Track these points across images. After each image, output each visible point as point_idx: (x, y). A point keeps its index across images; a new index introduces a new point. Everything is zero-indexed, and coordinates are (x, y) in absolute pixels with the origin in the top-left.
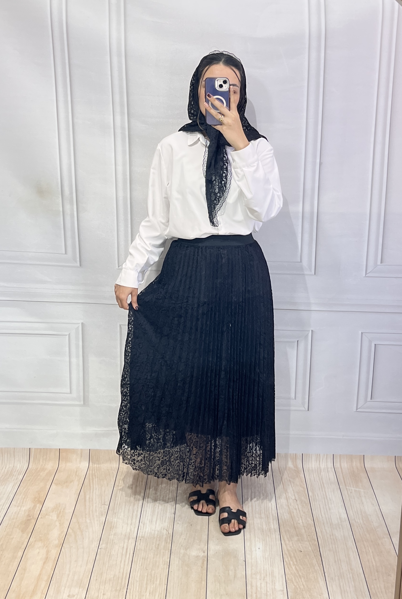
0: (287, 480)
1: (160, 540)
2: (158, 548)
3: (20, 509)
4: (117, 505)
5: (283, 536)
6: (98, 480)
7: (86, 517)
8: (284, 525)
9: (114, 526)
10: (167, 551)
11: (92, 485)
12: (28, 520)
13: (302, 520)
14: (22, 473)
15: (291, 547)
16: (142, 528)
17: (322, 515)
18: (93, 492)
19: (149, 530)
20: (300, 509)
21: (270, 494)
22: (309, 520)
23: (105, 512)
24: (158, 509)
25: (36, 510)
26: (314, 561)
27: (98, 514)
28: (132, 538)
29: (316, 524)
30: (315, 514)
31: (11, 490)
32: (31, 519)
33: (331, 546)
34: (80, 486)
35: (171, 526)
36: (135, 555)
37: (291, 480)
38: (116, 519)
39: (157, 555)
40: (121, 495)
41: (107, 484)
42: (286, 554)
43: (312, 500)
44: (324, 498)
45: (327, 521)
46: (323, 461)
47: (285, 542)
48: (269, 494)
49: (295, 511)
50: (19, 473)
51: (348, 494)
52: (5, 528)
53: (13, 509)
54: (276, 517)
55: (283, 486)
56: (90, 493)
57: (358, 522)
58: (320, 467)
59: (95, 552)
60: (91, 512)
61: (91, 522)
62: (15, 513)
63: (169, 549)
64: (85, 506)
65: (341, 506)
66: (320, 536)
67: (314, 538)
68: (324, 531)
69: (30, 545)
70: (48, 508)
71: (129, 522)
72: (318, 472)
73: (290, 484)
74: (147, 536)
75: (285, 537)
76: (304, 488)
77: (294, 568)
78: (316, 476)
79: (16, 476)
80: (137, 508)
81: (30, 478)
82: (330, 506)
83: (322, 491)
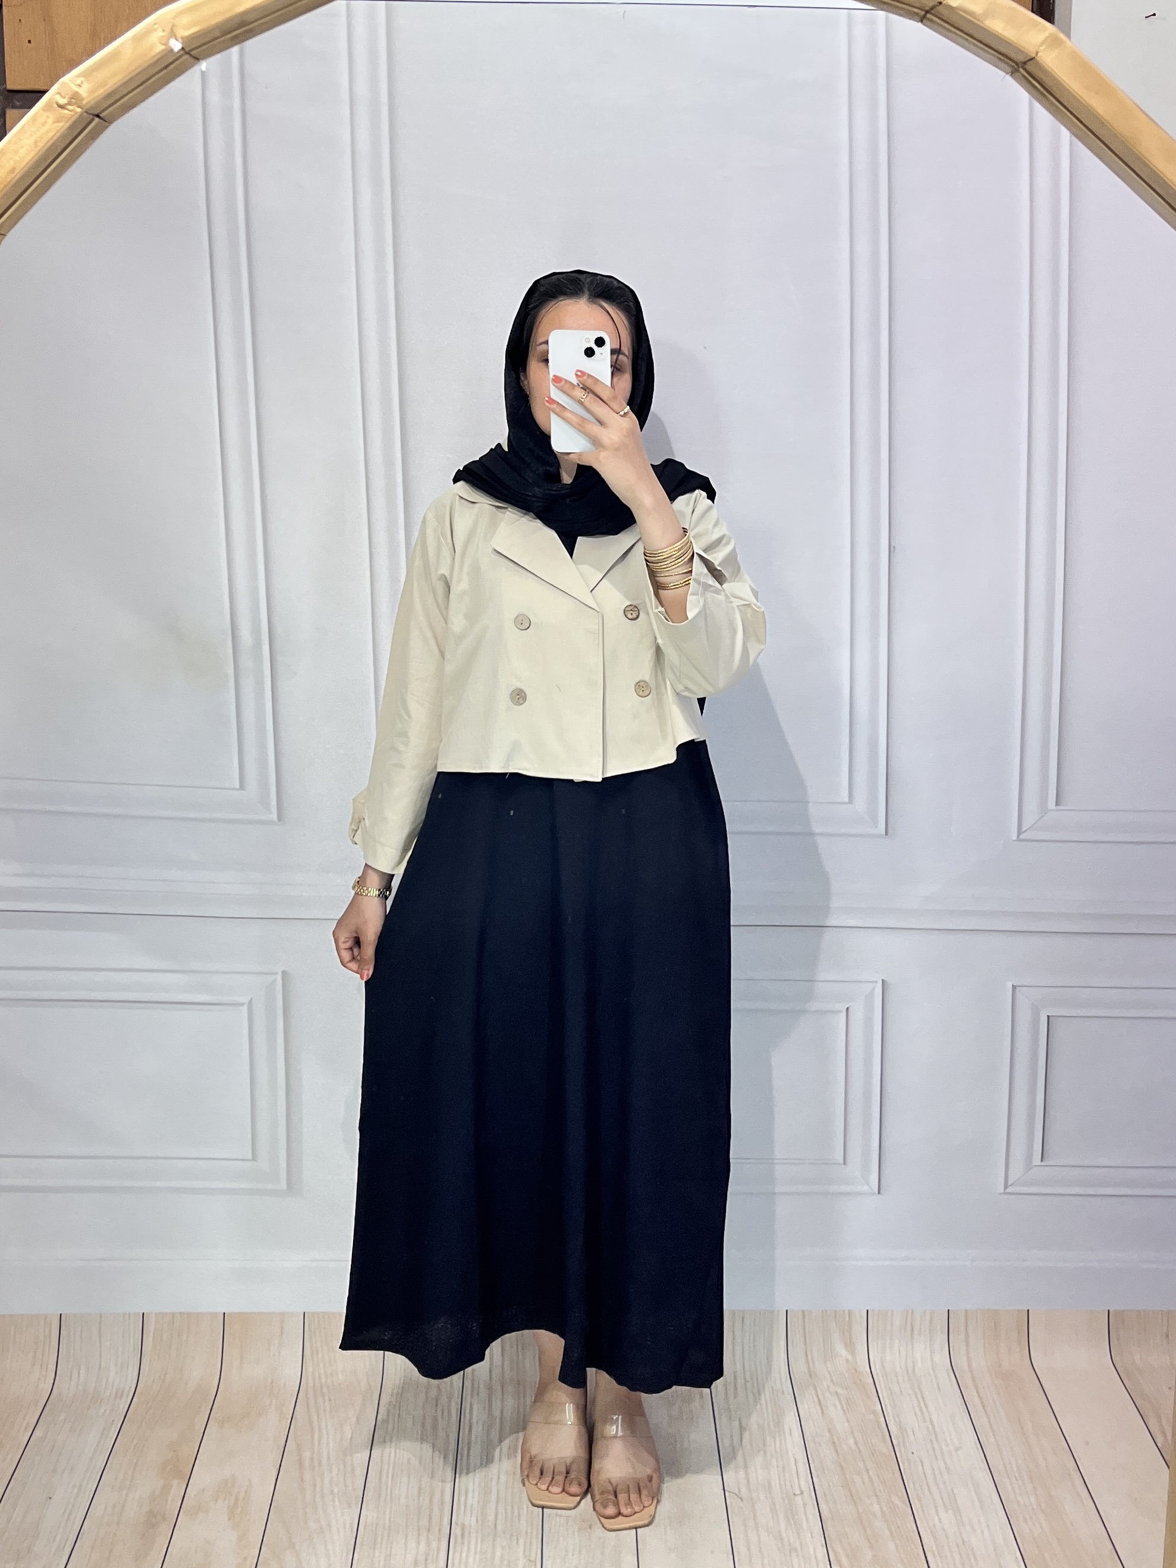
0: (831, 1394)
3: (126, 1497)
4: (387, 1476)
6: (331, 1407)
7: (306, 1514)
9: (382, 1534)
11: (315, 1424)
12: (152, 1525)
13: (879, 1504)
14: (126, 1391)
16: (459, 1539)
17: (929, 1488)
18: (319, 1442)
20: (871, 1473)
21: (791, 1433)
22: (900, 1504)
23: (356, 1499)
24: (498, 1482)
25: (170, 1499)
27: (337, 1503)
31: (99, 1443)
32: (158, 1522)
34: (286, 1426)
35: (535, 1530)
37: (840, 1391)
41: (358, 1417)
43: (900, 1448)
44: (932, 1441)
48: (787, 1433)
49: (857, 1478)
50: (116, 1394)
53: (107, 1498)
54: (812, 1497)
55: (822, 1410)
56: (313, 1443)
60: (318, 1498)
61: (322, 1527)
62: (114, 1506)
64: (303, 1481)
65: (979, 1461)
68: (940, 1530)
70: (203, 1491)
71: (424, 1522)
72: (908, 1371)
73: (838, 1404)
76: (875, 1413)
78: (904, 1380)
81: (147, 1408)
82: (949, 1460)
83: (925, 1421)
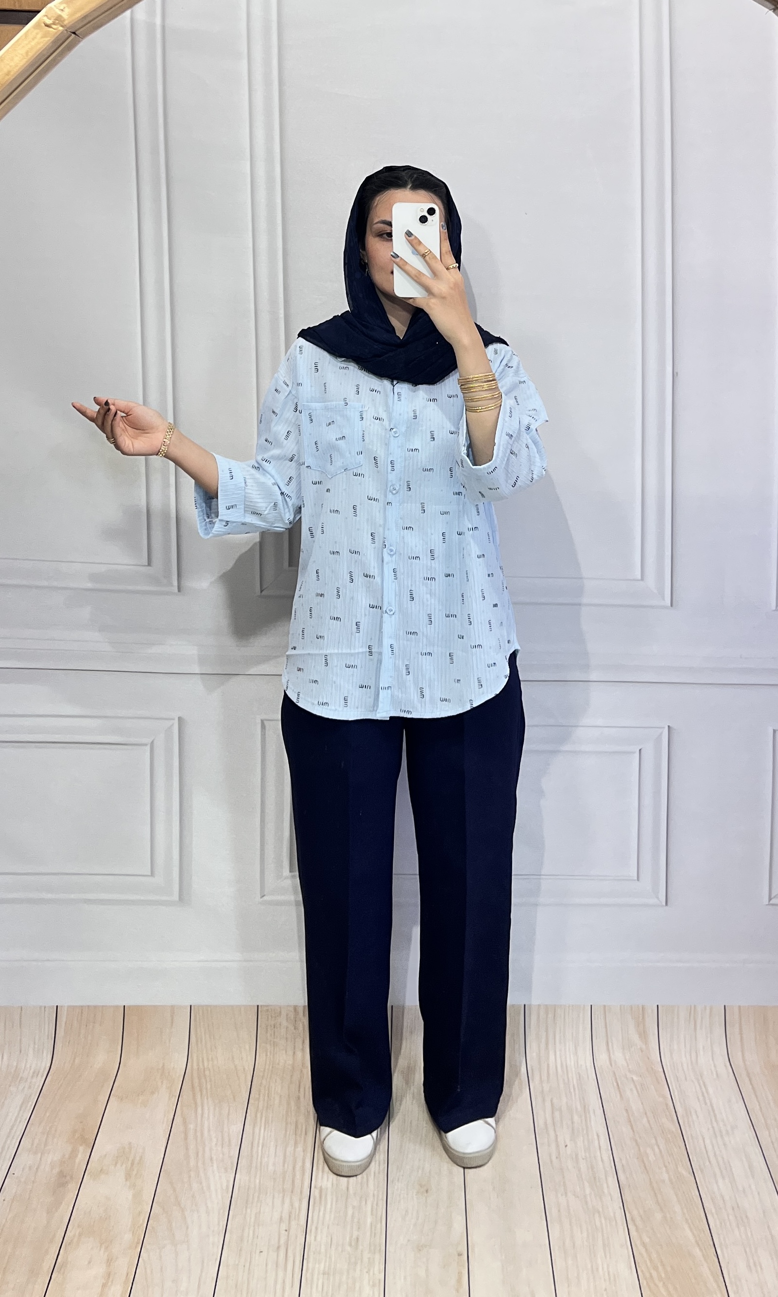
0: (627, 1080)
1: (359, 1228)
2: (357, 1248)
3: (41, 1159)
4: (258, 1146)
5: (629, 1212)
6: (211, 1088)
7: (190, 1177)
8: (629, 1186)
9: (253, 1195)
10: (377, 1256)
11: (198, 1100)
12: (62, 1183)
13: (668, 1172)
14: (41, 1071)
15: (650, 1238)
18: (202, 1116)
20: (660, 1146)
21: (594, 1113)
22: (684, 1173)
23: (232, 1164)
25: (77, 1161)
26: (705, 1270)
27: (215, 1168)
29: (700, 1182)
30: (695, 1159)
31: (18, 1114)
32: (67, 1182)
33: (736, 1232)
34: (174, 1102)
36: (307, 1266)
38: (258, 1181)
39: (356, 1263)
40: (265, 1121)
41: (234, 1097)
42: (640, 1254)
43: (684, 1124)
44: (710, 1119)
46: (703, 1023)
47: (635, 1225)
48: (591, 1112)
49: (649, 1151)
50: (33, 1074)
51: (760, 1110)
52: (10, 1202)
53: (24, 1159)
55: (621, 1093)
56: (196, 1117)
59: (216, 1259)
60: (200, 1164)
61: (202, 1188)
62: (30, 1168)
63: (380, 1249)
64: (187, 1149)
65: (749, 1137)
66: (711, 1211)
67: (698, 1216)
68: (718, 1196)
69: (70, 1244)
70: (105, 1156)
71: (288, 1185)
73: (632, 1088)
75: (635, 1212)
77: (660, 1285)
78: (688, 1068)
79: (29, 1081)
80: (304, 1151)
81: (60, 1083)
82: (726, 1139)
83: (706, 1104)
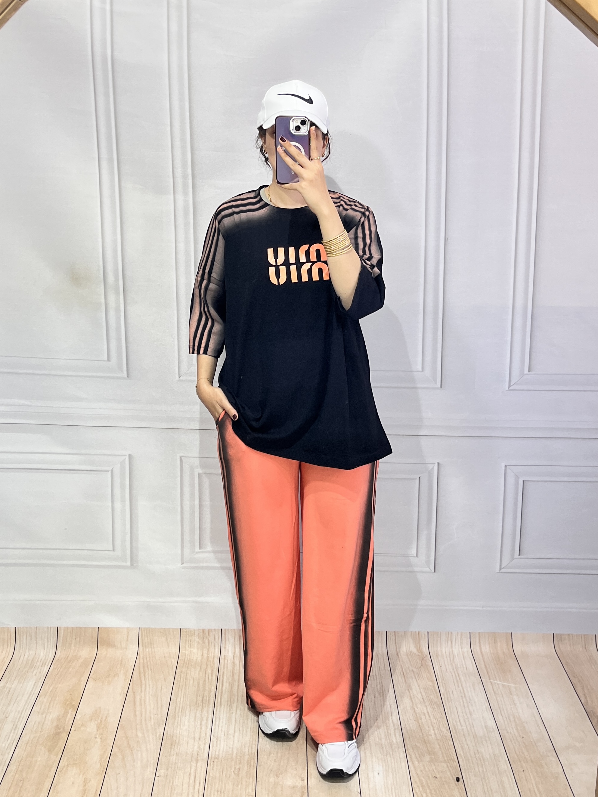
0: (410, 671)
2: (238, 775)
3: (45, 718)
4: (179, 709)
5: (409, 754)
6: (151, 673)
7: (137, 729)
8: (409, 738)
9: (175, 741)
10: (251, 780)
11: (143, 682)
12: (58, 734)
13: (434, 730)
14: (47, 663)
15: (422, 771)
17: (461, 723)
18: (145, 691)
19: (225, 749)
20: (430, 713)
22: (444, 730)
23: (163, 721)
24: (236, 714)
25: (67, 719)
26: (456, 792)
27: (153, 724)
28: (202, 759)
29: (454, 736)
30: (451, 721)
31: (33, 689)
34: (128, 682)
35: (254, 740)
37: (415, 670)
38: (178, 732)
41: (165, 680)
42: (416, 782)
43: (445, 701)
44: (462, 696)
45: (468, 731)
46: (457, 641)
47: (413, 763)
49: (423, 717)
50: (42, 664)
51: (493, 690)
52: (26, 745)
53: (36, 717)
54: (399, 726)
55: (405, 678)
56: (141, 692)
57: (511, 733)
58: (452, 651)
59: (152, 781)
60: (143, 721)
61: (144, 737)
62: (39, 723)
63: (253, 776)
64: (135, 711)
65: (486, 708)
66: (460, 754)
67: (452, 758)
68: (466, 746)
69: (61, 771)
70: (85, 715)
72: (450, 658)
73: (413, 676)
74: (222, 757)
75: (413, 756)
76: (432, 682)
78: (448, 664)
79: (39, 668)
81: (58, 670)
